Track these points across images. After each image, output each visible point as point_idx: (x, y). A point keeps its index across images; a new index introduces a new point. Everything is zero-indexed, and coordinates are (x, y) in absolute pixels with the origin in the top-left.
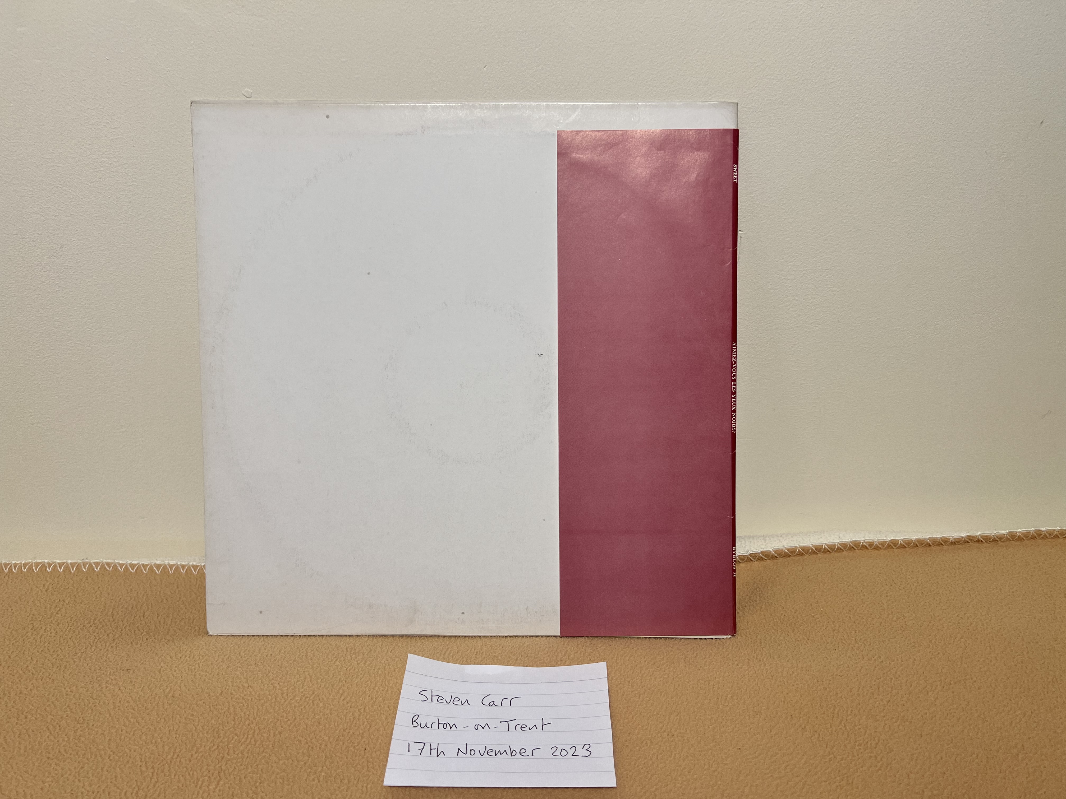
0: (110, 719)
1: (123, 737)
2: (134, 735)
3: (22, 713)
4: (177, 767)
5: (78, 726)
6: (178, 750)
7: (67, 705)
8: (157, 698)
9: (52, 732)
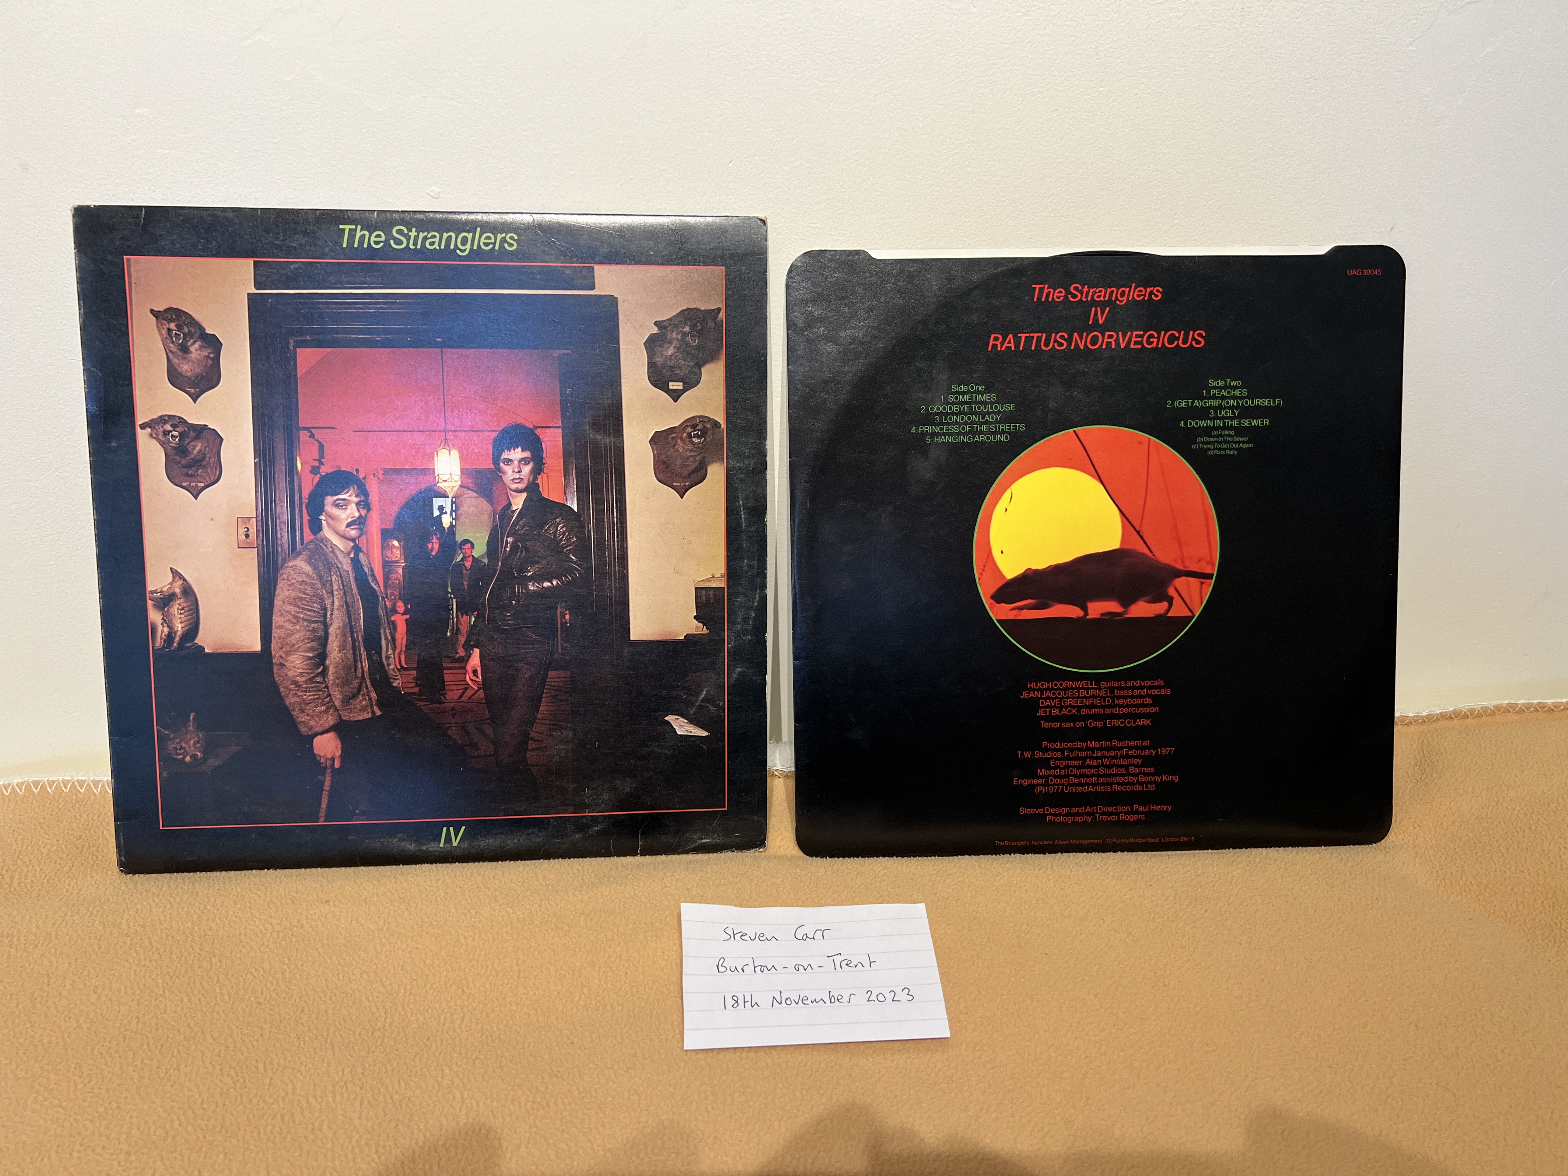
0: (321, 958)
1: (341, 977)
2: (353, 974)
3: (215, 956)
4: (412, 1006)
5: (285, 967)
6: (409, 987)
7: (266, 944)
8: (371, 933)
9: (256, 975)
